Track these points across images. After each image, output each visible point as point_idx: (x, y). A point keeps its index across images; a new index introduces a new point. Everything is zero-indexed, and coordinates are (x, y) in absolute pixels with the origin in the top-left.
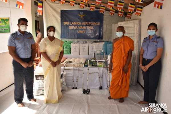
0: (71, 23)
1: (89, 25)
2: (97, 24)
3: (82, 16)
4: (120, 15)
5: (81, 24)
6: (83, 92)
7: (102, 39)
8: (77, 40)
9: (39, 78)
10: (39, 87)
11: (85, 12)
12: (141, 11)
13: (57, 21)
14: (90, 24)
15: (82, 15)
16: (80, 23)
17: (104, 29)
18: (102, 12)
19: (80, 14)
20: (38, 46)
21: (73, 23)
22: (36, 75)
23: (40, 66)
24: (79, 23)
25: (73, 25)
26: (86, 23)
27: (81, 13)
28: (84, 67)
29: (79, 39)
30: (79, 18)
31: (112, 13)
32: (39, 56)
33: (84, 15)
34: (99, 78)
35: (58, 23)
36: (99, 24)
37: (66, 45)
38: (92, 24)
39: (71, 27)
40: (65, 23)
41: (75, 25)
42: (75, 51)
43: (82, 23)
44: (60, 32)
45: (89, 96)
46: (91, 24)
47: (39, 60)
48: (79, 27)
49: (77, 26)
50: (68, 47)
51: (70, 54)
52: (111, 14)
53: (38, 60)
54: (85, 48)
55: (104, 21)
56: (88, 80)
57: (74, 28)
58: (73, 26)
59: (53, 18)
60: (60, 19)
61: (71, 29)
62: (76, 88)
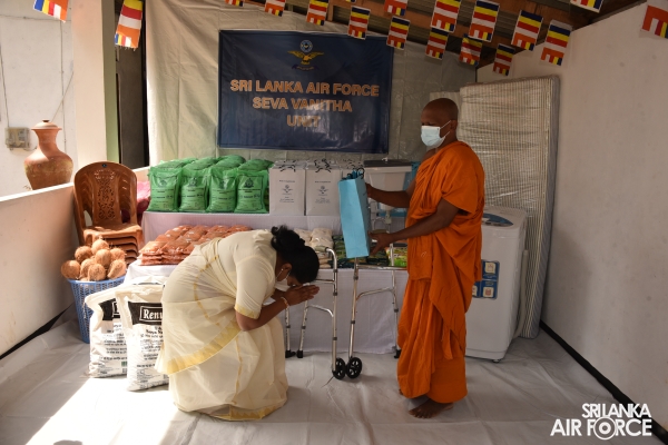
0: (262, 86)
1: (335, 93)
2: (366, 90)
3: (306, 58)
4: (465, 60)
5: (301, 91)
6: (335, 374)
7: (386, 151)
8: (284, 154)
9: (146, 316)
10: (147, 353)
11: (319, 41)
12: (564, 44)
13: (204, 77)
14: (339, 93)
15: (306, 54)
16: (298, 86)
17: (397, 114)
18: (395, 44)
19: (299, 49)
20: (129, 179)
21: (269, 84)
22: (133, 301)
23: (144, 261)
24: (293, 87)
25: (269, 94)
26: (324, 87)
27: (303, 46)
28: (338, 267)
29: (291, 152)
30: (295, 67)
31: (435, 50)
32: (134, 218)
33: (313, 55)
34: (396, 311)
35: (208, 81)
36: (374, 90)
37: (246, 175)
38: (346, 89)
39: (259, 103)
40: (238, 85)
41: (277, 95)
42: (287, 200)
43: (305, 87)
44: (216, 122)
45: (361, 387)
46: (344, 93)
47: (137, 238)
48: (293, 100)
49: (288, 96)
50: (256, 182)
51: (264, 210)
52: (431, 52)
53: (131, 237)
54: (327, 186)
55: (395, 81)
56: (354, 322)
57: (274, 106)
58: (272, 99)
59: (186, 62)
60: (217, 66)
61: (261, 110)
62: (300, 355)
